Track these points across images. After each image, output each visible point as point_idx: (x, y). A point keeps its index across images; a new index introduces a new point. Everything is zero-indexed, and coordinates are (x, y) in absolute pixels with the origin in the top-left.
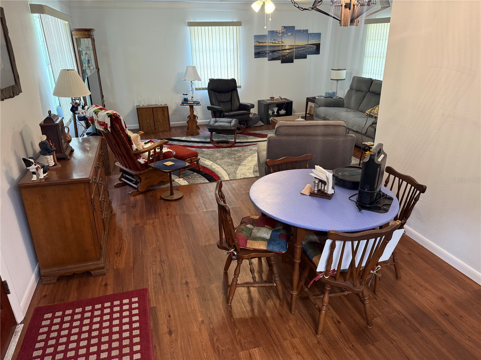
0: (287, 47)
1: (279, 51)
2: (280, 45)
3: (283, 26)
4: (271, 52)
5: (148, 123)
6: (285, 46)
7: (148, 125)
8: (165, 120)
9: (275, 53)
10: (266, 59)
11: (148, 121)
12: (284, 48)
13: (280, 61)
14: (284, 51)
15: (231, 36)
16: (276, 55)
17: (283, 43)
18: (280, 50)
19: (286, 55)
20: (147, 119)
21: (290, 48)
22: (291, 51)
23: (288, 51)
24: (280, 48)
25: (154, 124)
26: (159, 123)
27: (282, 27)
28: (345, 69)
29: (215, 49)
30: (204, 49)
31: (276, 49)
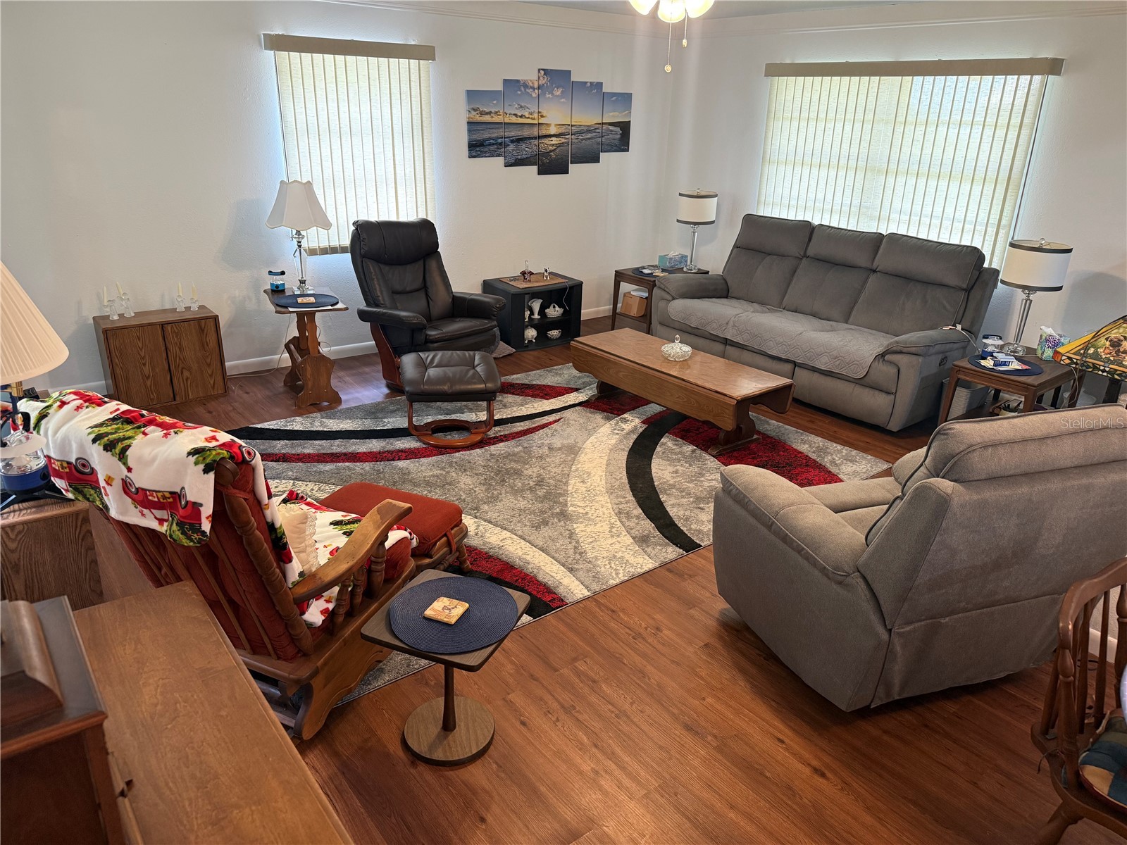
0: (553, 131)
1: (532, 138)
2: (536, 122)
3: (543, 70)
4: (512, 142)
5: (148, 378)
6: (548, 125)
7: (149, 383)
8: (208, 361)
9: (523, 146)
10: (501, 160)
11: (146, 370)
12: (544, 132)
13: (535, 168)
14: (546, 141)
15: (405, 88)
16: (526, 150)
17: (542, 116)
18: (535, 138)
19: (551, 151)
20: (144, 364)
21: (560, 131)
22: (563, 140)
23: (555, 141)
24: (535, 132)
25: (169, 378)
26: (186, 374)
27: (539, 70)
30: (324, 126)
31: (526, 133)
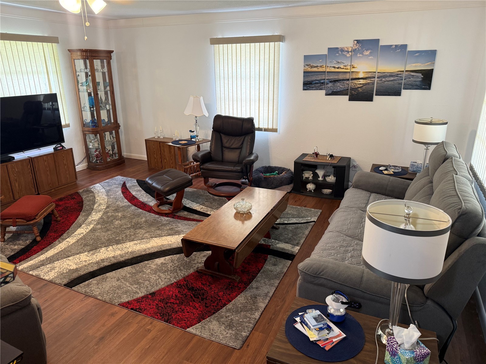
0: (361, 75)
1: (345, 80)
2: (349, 71)
3: (355, 40)
4: (331, 82)
6: (357, 72)
9: (338, 84)
10: (323, 92)
11: (155, 156)
12: (354, 77)
13: (347, 97)
14: (356, 81)
15: (267, 56)
16: (340, 86)
17: (353, 67)
18: (348, 80)
19: (359, 88)
21: (367, 76)
22: (369, 81)
23: (362, 81)
24: (348, 76)
25: (161, 160)
26: (165, 161)
28: (446, 123)
29: (243, 75)
31: (341, 77)
